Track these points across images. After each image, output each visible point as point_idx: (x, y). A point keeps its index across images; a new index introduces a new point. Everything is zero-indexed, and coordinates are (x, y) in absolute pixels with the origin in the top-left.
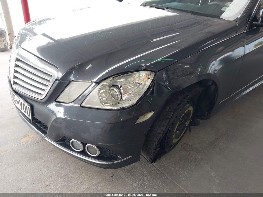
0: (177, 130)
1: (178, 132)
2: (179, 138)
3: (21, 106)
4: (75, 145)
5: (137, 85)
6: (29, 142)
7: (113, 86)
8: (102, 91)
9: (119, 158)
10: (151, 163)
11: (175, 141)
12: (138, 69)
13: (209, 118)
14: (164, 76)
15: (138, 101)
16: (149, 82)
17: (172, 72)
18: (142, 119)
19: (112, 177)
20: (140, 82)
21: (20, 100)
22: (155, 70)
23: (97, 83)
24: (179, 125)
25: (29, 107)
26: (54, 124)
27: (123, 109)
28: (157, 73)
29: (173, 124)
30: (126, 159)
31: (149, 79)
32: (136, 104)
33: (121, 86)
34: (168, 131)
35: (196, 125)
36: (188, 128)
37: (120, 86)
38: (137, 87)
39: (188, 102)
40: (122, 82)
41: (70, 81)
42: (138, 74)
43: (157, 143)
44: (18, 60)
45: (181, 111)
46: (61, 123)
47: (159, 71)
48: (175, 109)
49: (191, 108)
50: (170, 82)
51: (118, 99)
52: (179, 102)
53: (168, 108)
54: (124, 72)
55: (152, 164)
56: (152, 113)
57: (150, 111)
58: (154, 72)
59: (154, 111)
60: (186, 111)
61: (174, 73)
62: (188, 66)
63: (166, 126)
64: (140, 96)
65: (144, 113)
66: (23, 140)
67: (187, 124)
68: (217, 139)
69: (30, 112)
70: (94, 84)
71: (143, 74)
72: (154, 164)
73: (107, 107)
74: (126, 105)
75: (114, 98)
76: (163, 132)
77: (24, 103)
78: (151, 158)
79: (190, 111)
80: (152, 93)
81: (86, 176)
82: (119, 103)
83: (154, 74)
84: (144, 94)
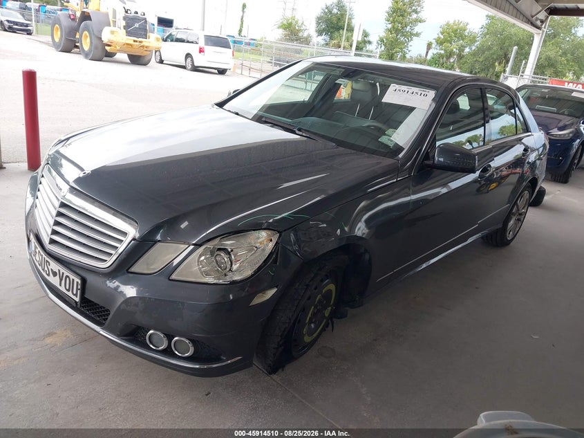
0: (311, 322)
1: (313, 325)
2: (315, 335)
3: (61, 280)
4: (154, 341)
5: (253, 250)
6: (59, 345)
7: (219, 249)
8: (203, 258)
9: (222, 359)
10: (270, 373)
11: (307, 339)
12: (257, 227)
13: (362, 305)
14: (292, 237)
15: (256, 272)
16: (271, 245)
17: (304, 232)
18: (260, 299)
19: (207, 395)
20: (258, 245)
21: (60, 269)
22: (280, 229)
23: (198, 245)
24: (314, 314)
25: (77, 280)
26: (124, 306)
27: (234, 283)
28: (283, 234)
29: (304, 310)
30: (233, 360)
31: (271, 240)
32: (252, 275)
33: (232, 251)
34: (296, 319)
35: (341, 318)
36: (330, 321)
37: (230, 250)
38: (254, 252)
39: (327, 277)
40: (231, 245)
41: (156, 242)
42: (256, 234)
43: (280, 338)
44: (63, 205)
45: (315, 289)
46: (136, 305)
47: (285, 231)
48: (307, 285)
49: (332, 287)
50: (299, 246)
51: (225, 269)
52: (313, 275)
53: (298, 284)
54: (236, 231)
55: (271, 378)
56: (274, 290)
57: (271, 288)
58: (279, 232)
59: (277, 287)
60: (324, 291)
61: (305, 234)
62: (325, 225)
63: (294, 312)
64: (258, 266)
65: (263, 290)
66: (49, 340)
67: (327, 313)
68: (375, 340)
69: (77, 289)
70: (192, 247)
71: (264, 234)
72: (274, 376)
73: (210, 280)
74: (237, 278)
75: (220, 267)
76: (290, 319)
77: (68, 275)
78: (270, 366)
79: (330, 291)
80: (275, 261)
81: (165, 395)
82: (226, 275)
83: (278, 235)
84: (264, 262)
